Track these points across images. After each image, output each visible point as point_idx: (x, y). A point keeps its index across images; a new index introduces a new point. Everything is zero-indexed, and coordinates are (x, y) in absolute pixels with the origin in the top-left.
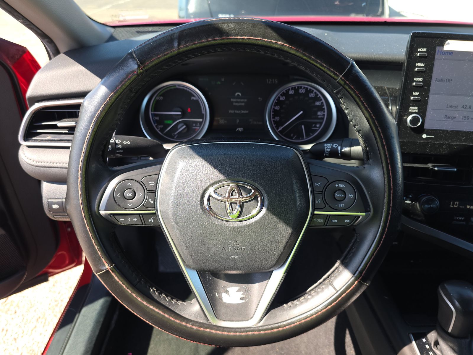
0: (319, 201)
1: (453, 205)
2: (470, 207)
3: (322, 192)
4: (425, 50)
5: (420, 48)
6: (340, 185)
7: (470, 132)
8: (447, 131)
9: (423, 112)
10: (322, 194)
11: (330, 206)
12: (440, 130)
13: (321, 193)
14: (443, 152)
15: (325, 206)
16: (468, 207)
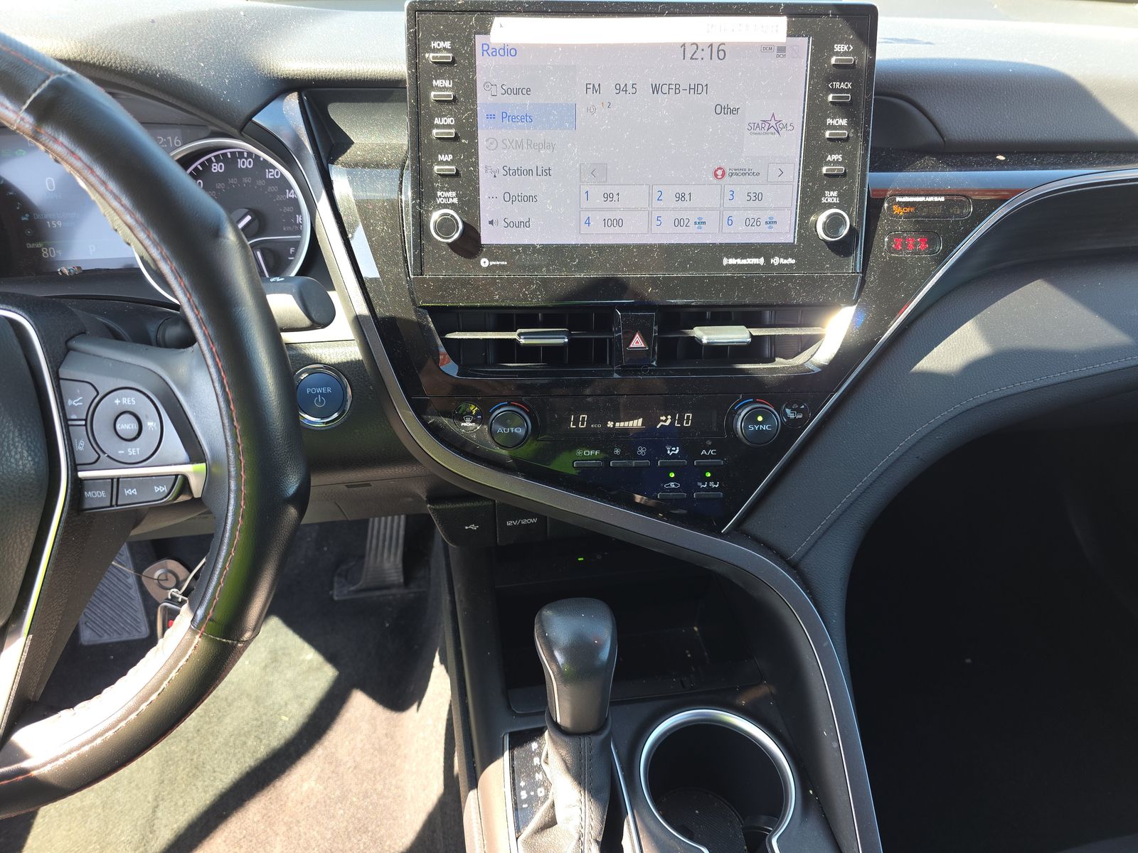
0: (81, 446)
1: (576, 422)
2: (614, 425)
3: (86, 420)
4: (447, 44)
5: (435, 40)
6: (125, 401)
7: (587, 245)
8: (533, 246)
9: (469, 204)
10: (86, 425)
11: (108, 456)
12: (516, 246)
13: (83, 423)
14: (532, 299)
15: (97, 456)
16: (610, 424)
